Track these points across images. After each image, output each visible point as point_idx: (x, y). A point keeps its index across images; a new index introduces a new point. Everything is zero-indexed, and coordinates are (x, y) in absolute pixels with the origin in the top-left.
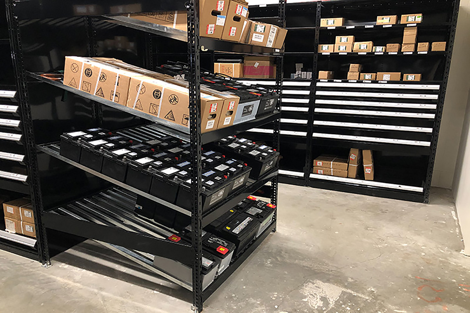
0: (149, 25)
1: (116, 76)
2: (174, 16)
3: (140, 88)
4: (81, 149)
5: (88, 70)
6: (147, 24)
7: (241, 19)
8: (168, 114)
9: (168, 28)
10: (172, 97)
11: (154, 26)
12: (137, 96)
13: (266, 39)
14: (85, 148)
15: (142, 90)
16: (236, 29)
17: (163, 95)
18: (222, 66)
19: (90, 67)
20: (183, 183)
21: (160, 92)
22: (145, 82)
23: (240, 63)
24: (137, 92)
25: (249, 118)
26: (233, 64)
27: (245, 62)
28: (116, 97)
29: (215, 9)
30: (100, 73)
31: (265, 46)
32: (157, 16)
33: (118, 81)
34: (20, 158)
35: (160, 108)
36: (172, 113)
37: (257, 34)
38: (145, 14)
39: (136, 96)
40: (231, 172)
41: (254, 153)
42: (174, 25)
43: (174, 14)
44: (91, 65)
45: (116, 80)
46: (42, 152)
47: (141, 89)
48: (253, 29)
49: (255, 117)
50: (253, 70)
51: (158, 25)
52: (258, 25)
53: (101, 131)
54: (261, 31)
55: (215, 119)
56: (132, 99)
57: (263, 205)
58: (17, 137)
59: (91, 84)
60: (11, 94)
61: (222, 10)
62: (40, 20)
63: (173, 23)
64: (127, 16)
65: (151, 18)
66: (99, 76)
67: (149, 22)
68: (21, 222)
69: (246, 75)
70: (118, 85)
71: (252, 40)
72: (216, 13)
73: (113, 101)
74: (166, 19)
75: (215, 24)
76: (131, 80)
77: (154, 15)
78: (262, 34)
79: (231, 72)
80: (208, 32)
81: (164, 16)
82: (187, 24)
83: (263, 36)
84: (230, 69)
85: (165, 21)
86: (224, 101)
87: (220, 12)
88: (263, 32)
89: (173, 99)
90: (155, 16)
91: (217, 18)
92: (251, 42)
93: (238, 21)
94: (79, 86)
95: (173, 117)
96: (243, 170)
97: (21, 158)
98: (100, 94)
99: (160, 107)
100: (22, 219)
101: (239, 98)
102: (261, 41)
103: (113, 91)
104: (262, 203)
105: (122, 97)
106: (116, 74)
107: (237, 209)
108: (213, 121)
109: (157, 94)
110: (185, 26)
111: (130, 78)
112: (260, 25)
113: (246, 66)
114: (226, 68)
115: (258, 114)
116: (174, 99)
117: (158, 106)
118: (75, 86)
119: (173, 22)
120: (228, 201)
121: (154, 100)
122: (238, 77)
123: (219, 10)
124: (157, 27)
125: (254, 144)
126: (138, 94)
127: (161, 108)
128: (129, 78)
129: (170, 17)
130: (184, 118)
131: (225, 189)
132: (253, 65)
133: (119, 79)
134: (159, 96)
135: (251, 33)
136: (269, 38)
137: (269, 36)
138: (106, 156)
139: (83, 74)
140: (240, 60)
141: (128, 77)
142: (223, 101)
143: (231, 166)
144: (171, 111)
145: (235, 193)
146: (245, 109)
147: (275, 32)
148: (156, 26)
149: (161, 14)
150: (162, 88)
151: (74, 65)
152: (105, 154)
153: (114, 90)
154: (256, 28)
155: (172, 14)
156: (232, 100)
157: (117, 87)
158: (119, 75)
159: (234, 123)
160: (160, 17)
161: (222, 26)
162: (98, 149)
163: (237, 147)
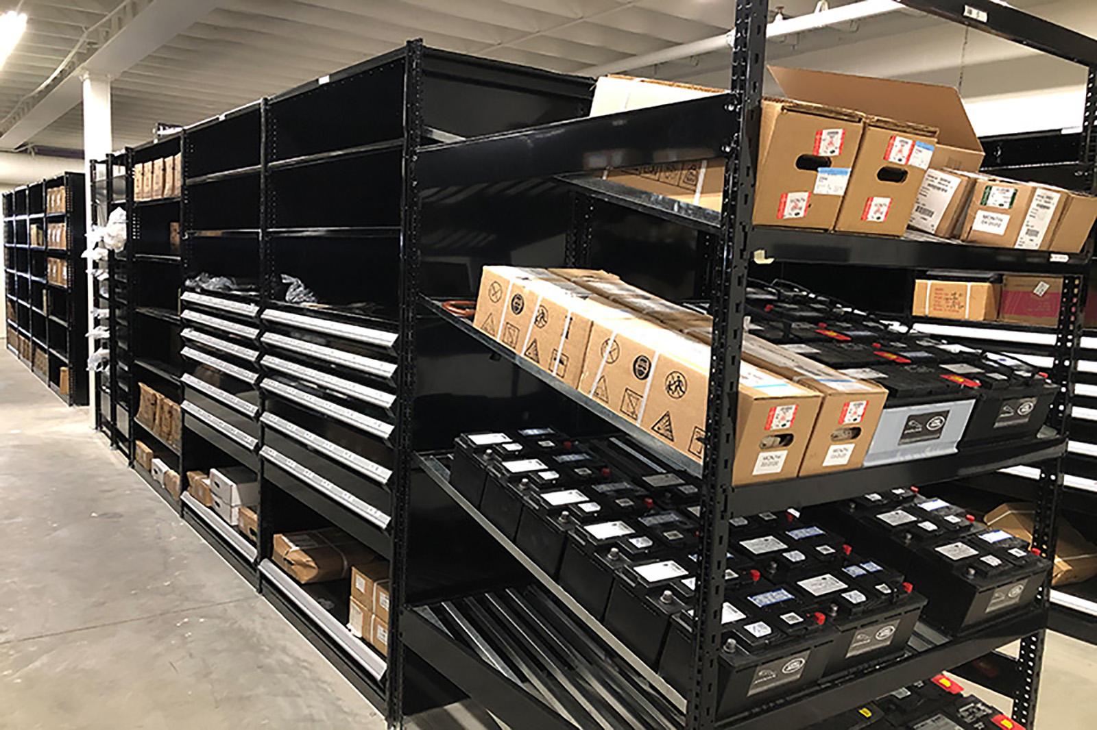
0: (643, 196)
1: (566, 317)
2: (698, 173)
3: (608, 349)
4: (486, 477)
5: (518, 298)
6: (638, 194)
7: (908, 176)
8: (660, 420)
9: (681, 204)
10: (673, 378)
11: (652, 199)
12: (602, 366)
13: (1015, 226)
14: (492, 474)
15: (612, 353)
16: (890, 203)
17: (655, 371)
18: (937, 289)
19: (522, 292)
20: (679, 614)
21: (648, 364)
22: (620, 336)
23: (991, 282)
24: (603, 356)
25: (931, 451)
26: (969, 284)
27: (1006, 279)
28: (561, 365)
29: (810, 153)
30: (537, 307)
31: (1011, 247)
32: (662, 174)
33: (569, 328)
34: (382, 474)
35: (643, 405)
36: (669, 419)
37: (986, 213)
38: (637, 170)
39: (598, 367)
40: (846, 606)
41: (955, 551)
42: (698, 194)
43: (700, 168)
44: (524, 287)
45: (564, 325)
46: (420, 468)
47: (610, 352)
48: (977, 200)
49: (957, 447)
50: (1028, 302)
51: (661, 197)
52: (994, 189)
53: (547, 437)
54: (1001, 205)
55: (789, 447)
56: (590, 374)
57: (979, 715)
58: (384, 429)
59: (519, 330)
60: (387, 338)
61: (837, 153)
62: (487, 187)
63: (695, 191)
64: (601, 177)
65: (648, 180)
66: (536, 314)
67: (643, 188)
68: (373, 616)
69: (1006, 316)
70: (567, 337)
71: (971, 228)
72: (811, 163)
73: (554, 374)
74: (681, 181)
75: (811, 193)
76: (593, 329)
77: (655, 174)
78: (1004, 212)
79: (962, 304)
80: (786, 213)
81: (676, 174)
82: (721, 194)
83: (1006, 218)
84: (957, 296)
85: (678, 186)
86: (824, 398)
87: (829, 158)
88: (1006, 206)
89: (675, 382)
90: (658, 174)
91: (817, 176)
92: (969, 233)
93: (897, 181)
94: (497, 333)
95: (671, 432)
96: (891, 602)
97: (383, 476)
98: (531, 356)
99: (644, 401)
100: (376, 611)
101: (884, 393)
102: (1000, 231)
103: (557, 351)
104: (979, 709)
105: (572, 365)
106: (567, 311)
107: (887, 710)
108: (783, 453)
109: (641, 368)
110: (717, 198)
111: (592, 324)
112: (1001, 188)
113: (1008, 292)
114: (947, 294)
115: (966, 439)
116: (677, 383)
117: (642, 397)
118: (491, 332)
119: (693, 188)
120: (827, 688)
121: (634, 382)
122: (981, 319)
123: (824, 152)
124: (657, 202)
125: (968, 523)
126: (604, 362)
127: (646, 405)
128: (590, 323)
129: (691, 177)
130: (695, 437)
131: (811, 653)
132: (1030, 289)
133: (570, 323)
134: (646, 372)
135: (969, 211)
136: (1025, 223)
137: (1028, 218)
138: (527, 502)
139: (508, 306)
140: (989, 275)
141: (589, 320)
142: (820, 400)
143: (853, 583)
144: (667, 415)
145: (861, 667)
146: (910, 423)
147: (1053, 208)
148: (657, 200)
149: (671, 171)
150: (654, 352)
151: (495, 285)
152: (525, 498)
153: (558, 347)
154: (986, 197)
155: (695, 170)
156: (854, 397)
157: (565, 342)
158: (572, 314)
159: (869, 461)
160: (667, 178)
161: (839, 196)
162: (516, 481)
163: (906, 524)
